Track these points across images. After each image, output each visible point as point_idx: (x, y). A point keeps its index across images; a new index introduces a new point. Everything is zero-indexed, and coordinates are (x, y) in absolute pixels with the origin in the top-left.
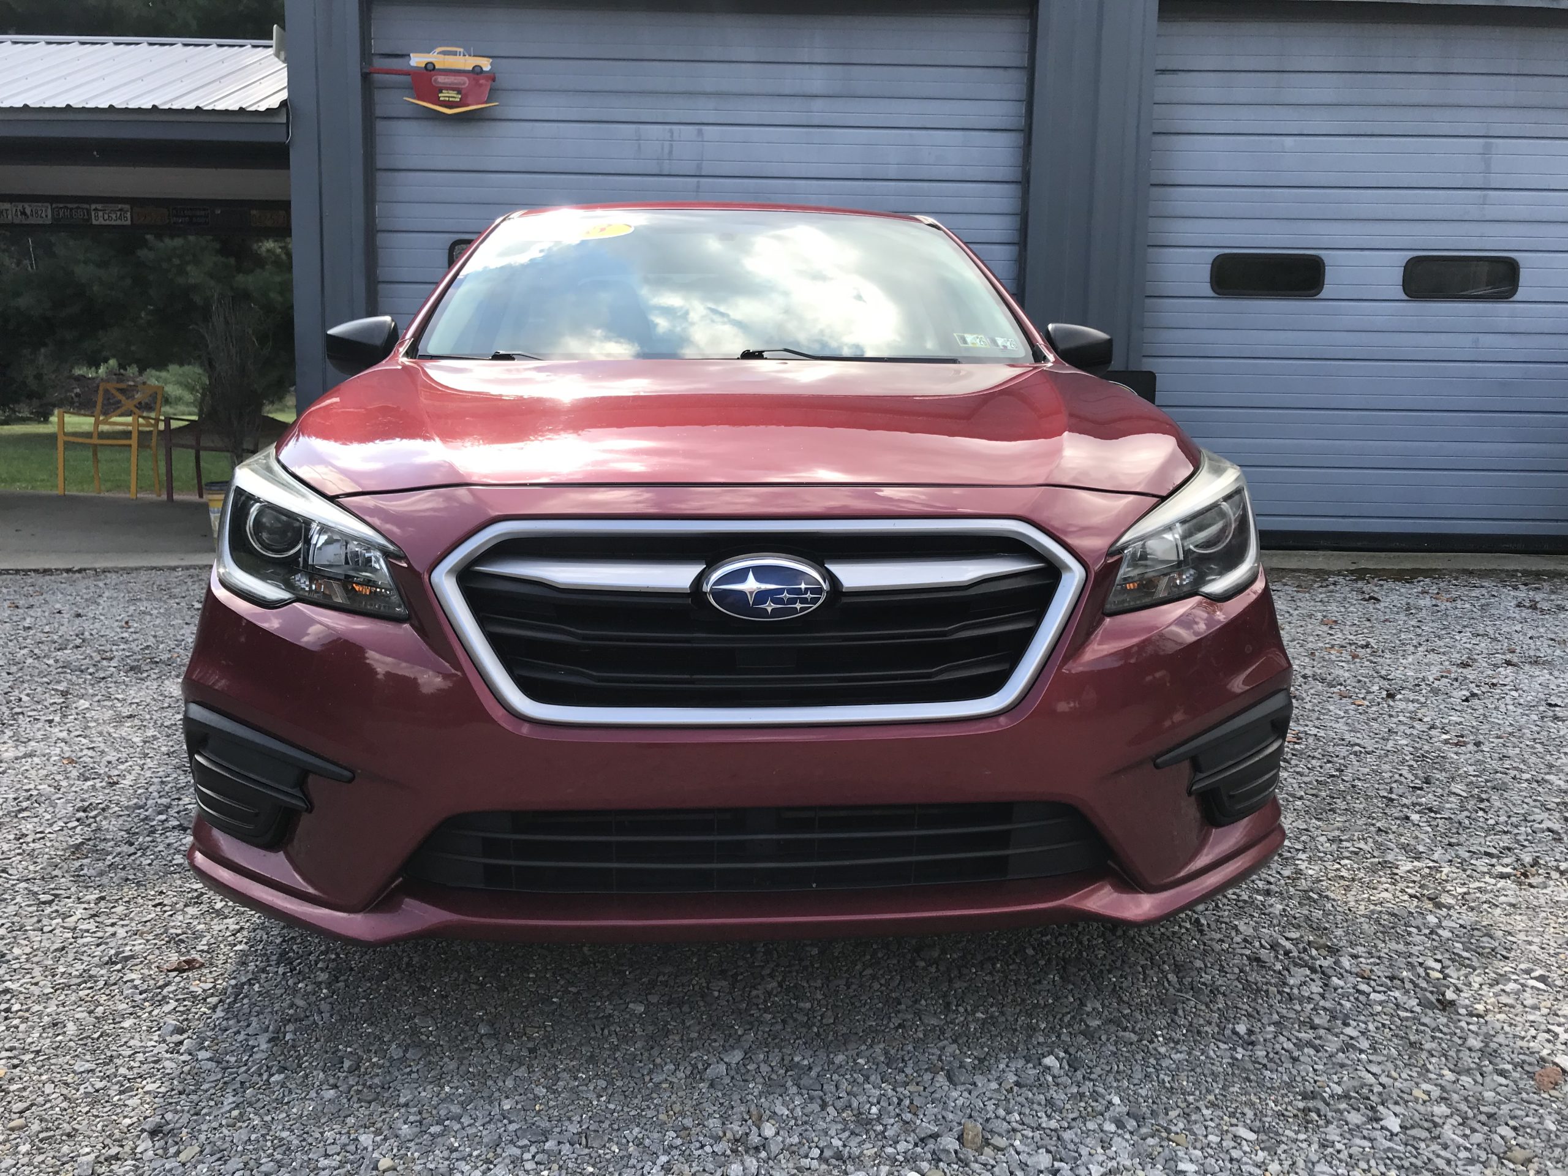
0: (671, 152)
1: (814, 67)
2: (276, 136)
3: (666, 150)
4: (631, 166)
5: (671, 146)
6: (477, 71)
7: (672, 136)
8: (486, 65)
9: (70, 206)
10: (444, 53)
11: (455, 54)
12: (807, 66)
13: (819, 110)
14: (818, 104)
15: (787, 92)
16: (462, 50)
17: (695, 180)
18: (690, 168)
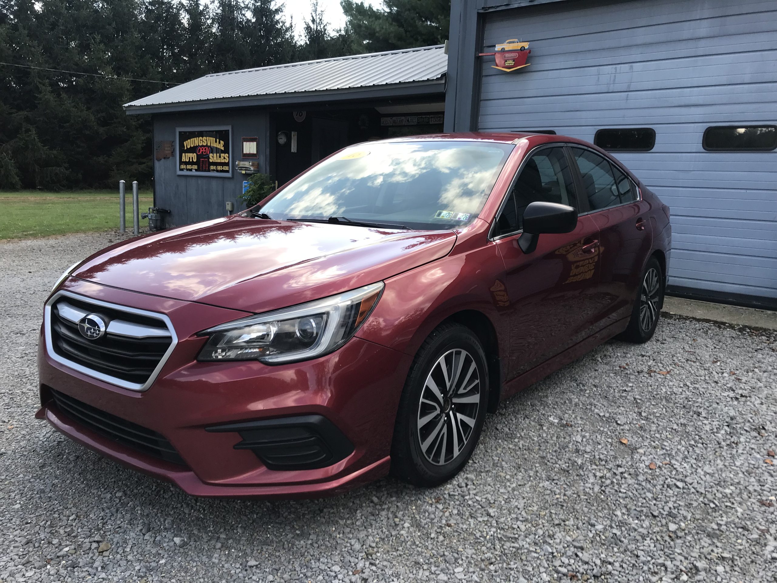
0: (614, 80)
1: (703, 21)
2: (441, 90)
3: (612, 78)
4: (593, 89)
5: (615, 76)
6: (522, 49)
7: (616, 71)
8: (526, 45)
9: (423, 116)
10: (510, 43)
11: (513, 42)
12: (699, 21)
13: (703, 47)
14: (702, 43)
15: (684, 38)
16: (517, 40)
17: (627, 93)
18: (624, 87)
